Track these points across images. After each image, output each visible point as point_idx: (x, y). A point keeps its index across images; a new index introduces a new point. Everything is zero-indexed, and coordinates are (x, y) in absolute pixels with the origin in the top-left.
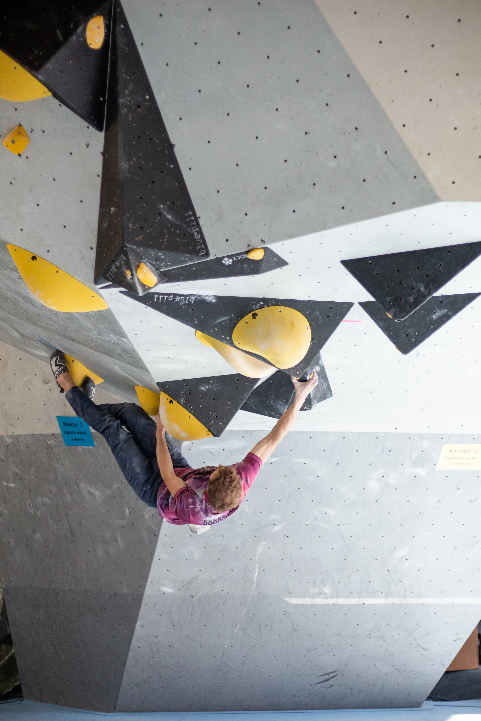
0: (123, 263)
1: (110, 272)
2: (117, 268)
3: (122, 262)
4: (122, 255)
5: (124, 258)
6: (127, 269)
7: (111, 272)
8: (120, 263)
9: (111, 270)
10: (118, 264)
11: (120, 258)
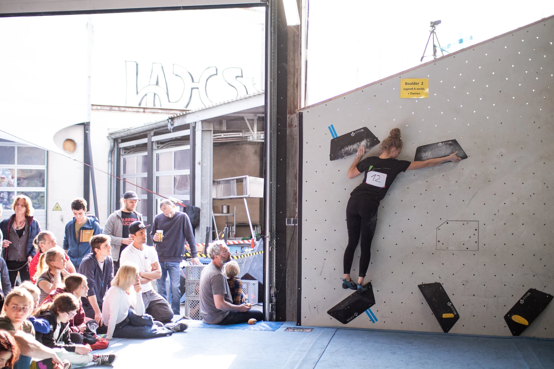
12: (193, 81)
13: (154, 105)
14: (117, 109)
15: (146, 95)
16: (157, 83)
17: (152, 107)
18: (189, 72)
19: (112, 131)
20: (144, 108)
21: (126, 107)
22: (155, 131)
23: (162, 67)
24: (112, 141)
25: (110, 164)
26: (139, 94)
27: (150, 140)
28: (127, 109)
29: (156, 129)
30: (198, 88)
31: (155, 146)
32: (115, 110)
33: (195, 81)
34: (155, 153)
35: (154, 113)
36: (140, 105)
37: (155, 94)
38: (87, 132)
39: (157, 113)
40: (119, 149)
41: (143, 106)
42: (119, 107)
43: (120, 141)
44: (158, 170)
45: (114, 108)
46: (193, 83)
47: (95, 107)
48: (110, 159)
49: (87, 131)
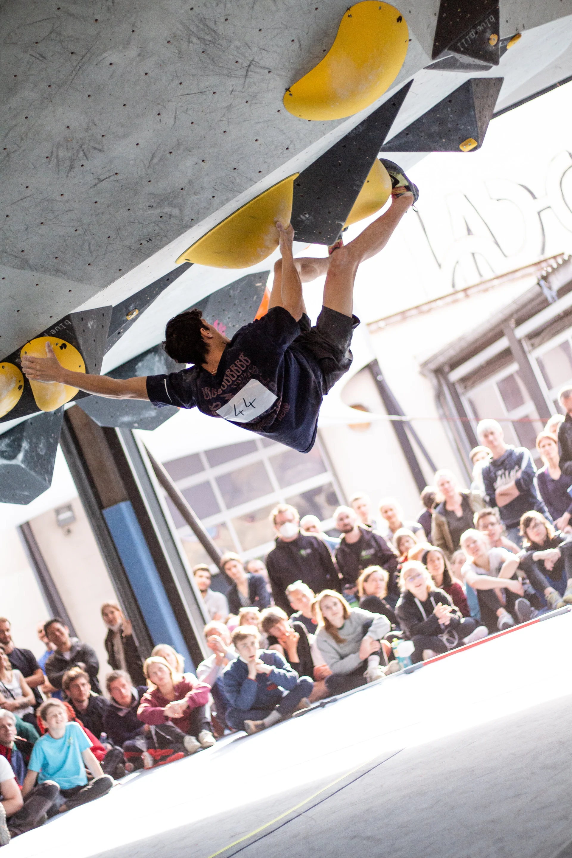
0: (489, 25)
1: (463, 41)
2: (476, 33)
3: (487, 25)
4: (492, 16)
5: (493, 20)
6: (493, 33)
7: (466, 41)
8: (483, 26)
9: (467, 37)
10: (480, 28)
11: (486, 20)
12: (534, 197)
13: (481, 275)
14: (414, 312)
15: (457, 262)
16: (469, 231)
17: (476, 280)
18: (521, 184)
19: (423, 358)
20: (465, 290)
21: (431, 302)
22: (516, 316)
23: (465, 196)
24: (432, 376)
25: (445, 422)
26: (442, 266)
27: (512, 338)
28: (433, 305)
29: (517, 311)
30: (549, 207)
31: (526, 346)
32: (411, 316)
33: (536, 195)
34: (533, 357)
35: (486, 290)
36: (453, 286)
37: (473, 254)
38: (379, 378)
39: (493, 287)
40: (452, 387)
41: (460, 286)
42: (417, 307)
43: (447, 369)
44: (549, 387)
45: (408, 314)
46: (536, 200)
47: (373, 327)
48: (441, 411)
49: (378, 375)
